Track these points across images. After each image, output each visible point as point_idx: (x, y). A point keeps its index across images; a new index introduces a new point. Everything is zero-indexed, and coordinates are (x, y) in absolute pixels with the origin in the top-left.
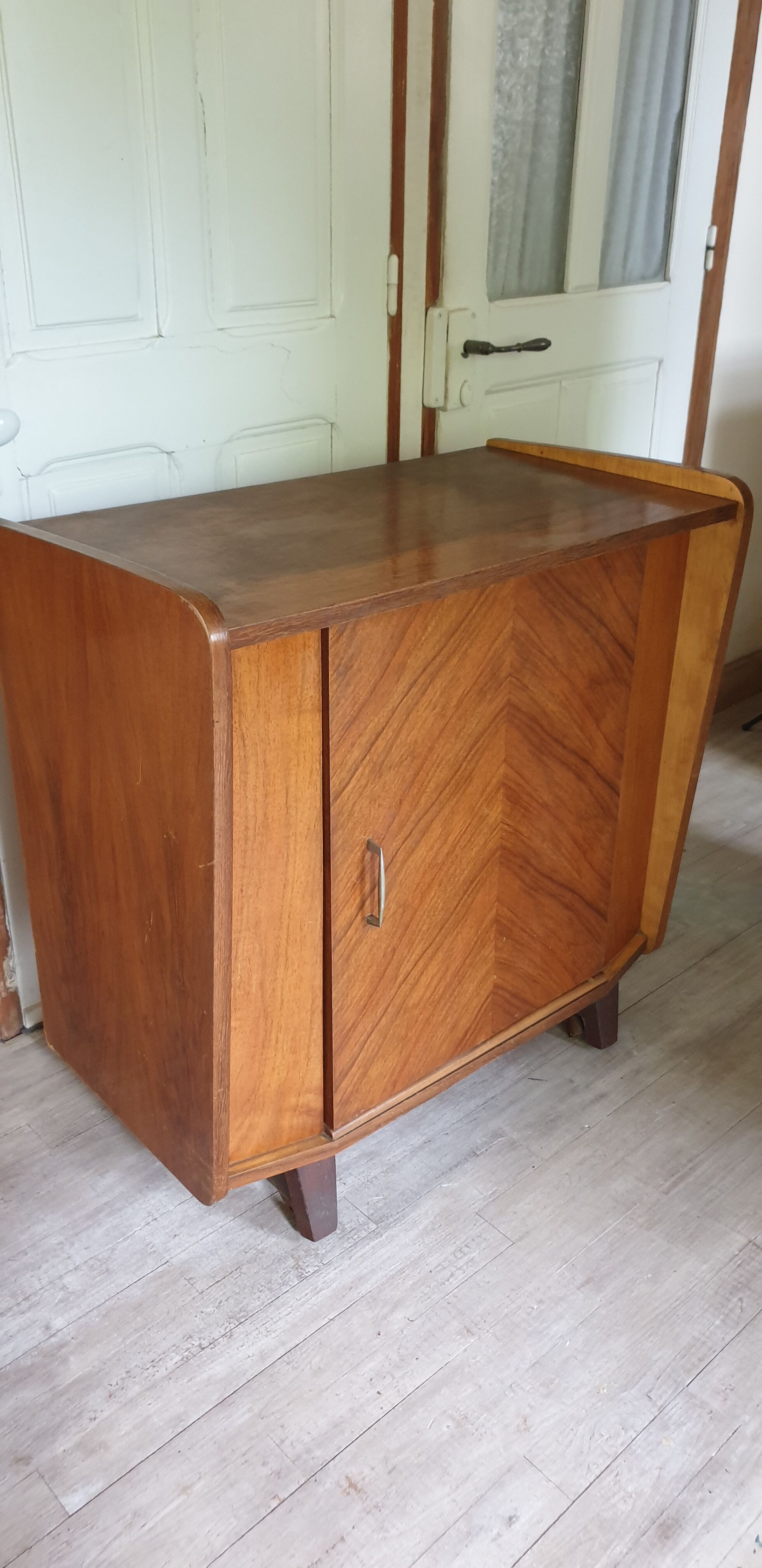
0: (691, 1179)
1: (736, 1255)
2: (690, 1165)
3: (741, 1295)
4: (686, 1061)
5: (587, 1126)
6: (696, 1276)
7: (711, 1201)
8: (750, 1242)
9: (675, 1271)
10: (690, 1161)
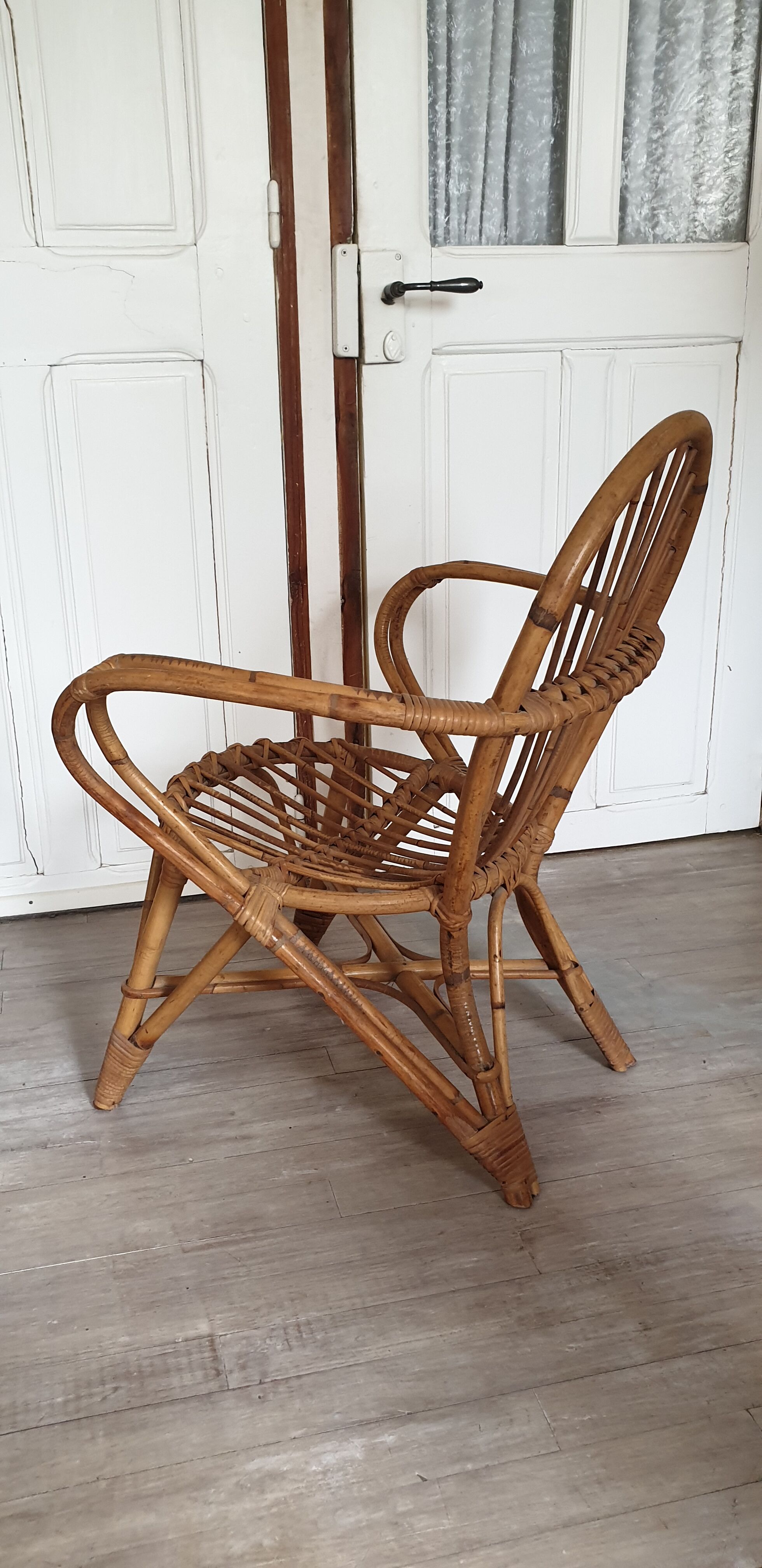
0: (232, 1249)
1: (176, 1343)
2: (251, 1235)
3: (123, 1384)
4: (385, 1135)
5: (191, 1159)
6: (101, 1344)
7: (224, 1278)
8: (210, 1336)
9: (87, 1329)
10: (254, 1231)
